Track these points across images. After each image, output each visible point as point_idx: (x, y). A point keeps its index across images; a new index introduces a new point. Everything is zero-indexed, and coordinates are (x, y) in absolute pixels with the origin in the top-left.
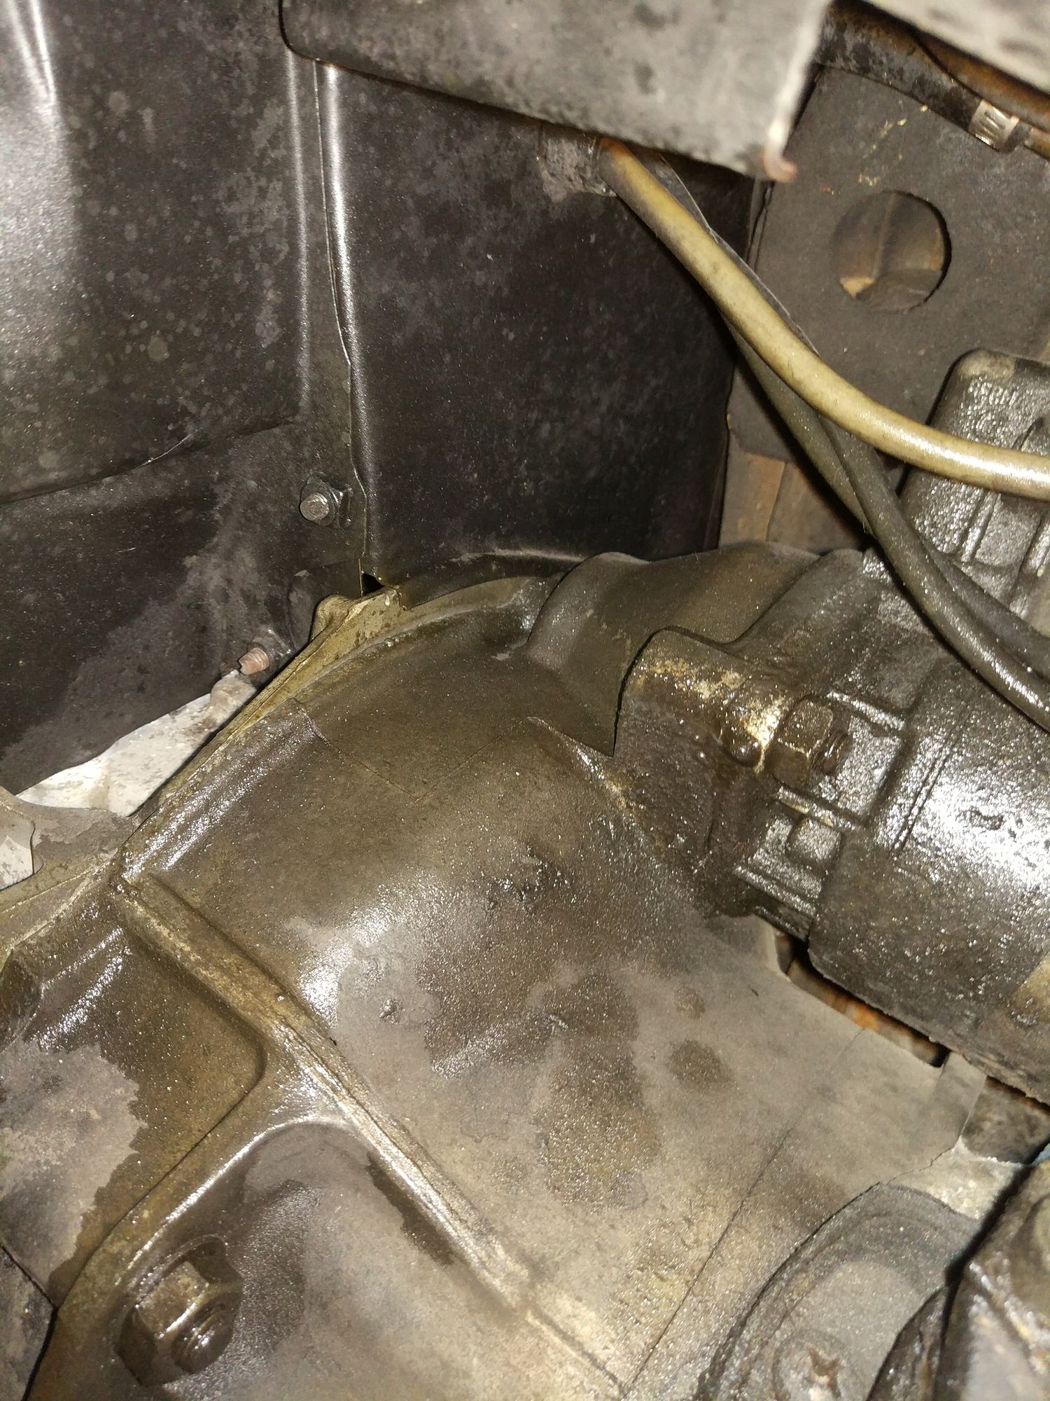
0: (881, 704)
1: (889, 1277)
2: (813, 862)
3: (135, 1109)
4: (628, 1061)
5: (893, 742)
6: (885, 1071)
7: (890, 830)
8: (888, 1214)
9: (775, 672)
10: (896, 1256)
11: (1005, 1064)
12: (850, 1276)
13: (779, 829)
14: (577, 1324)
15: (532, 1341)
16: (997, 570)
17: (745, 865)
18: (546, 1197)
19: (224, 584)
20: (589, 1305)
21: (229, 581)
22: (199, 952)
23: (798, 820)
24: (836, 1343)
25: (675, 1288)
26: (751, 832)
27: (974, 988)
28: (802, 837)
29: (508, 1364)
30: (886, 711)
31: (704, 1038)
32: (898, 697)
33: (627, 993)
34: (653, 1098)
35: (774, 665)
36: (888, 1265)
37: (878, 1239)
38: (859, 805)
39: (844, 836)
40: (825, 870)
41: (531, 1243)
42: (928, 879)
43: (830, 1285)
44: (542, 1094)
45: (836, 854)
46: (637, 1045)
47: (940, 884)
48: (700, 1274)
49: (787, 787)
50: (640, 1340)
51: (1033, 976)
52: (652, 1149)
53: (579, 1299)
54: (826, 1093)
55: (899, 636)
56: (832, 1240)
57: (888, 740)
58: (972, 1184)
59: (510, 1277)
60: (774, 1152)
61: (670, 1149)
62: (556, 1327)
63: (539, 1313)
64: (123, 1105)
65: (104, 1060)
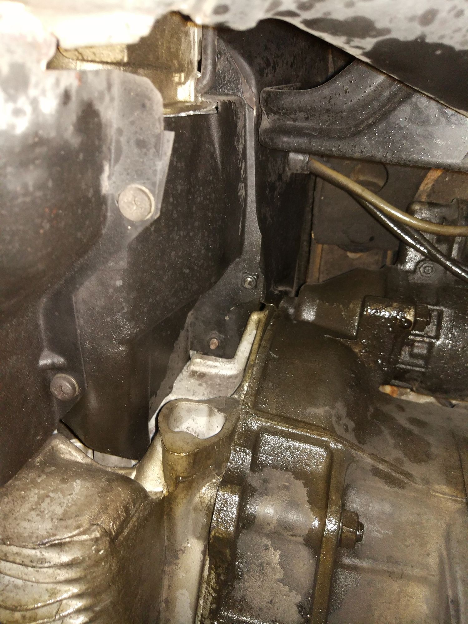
2: (420, 355)
3: (296, 478)
4: (401, 426)
9: (406, 300)
13: (405, 350)
14: (443, 489)
15: (436, 499)
17: (399, 363)
18: (412, 465)
20: (443, 484)
23: (412, 345)
28: (415, 349)
29: (434, 507)
31: (411, 415)
34: (416, 432)
38: (432, 334)
44: (390, 441)
45: (429, 350)
46: (399, 422)
50: (460, 488)
52: (428, 445)
53: (440, 484)
59: (423, 484)
61: (432, 442)
62: (440, 493)
63: (434, 491)
64: (292, 479)
65: (274, 470)
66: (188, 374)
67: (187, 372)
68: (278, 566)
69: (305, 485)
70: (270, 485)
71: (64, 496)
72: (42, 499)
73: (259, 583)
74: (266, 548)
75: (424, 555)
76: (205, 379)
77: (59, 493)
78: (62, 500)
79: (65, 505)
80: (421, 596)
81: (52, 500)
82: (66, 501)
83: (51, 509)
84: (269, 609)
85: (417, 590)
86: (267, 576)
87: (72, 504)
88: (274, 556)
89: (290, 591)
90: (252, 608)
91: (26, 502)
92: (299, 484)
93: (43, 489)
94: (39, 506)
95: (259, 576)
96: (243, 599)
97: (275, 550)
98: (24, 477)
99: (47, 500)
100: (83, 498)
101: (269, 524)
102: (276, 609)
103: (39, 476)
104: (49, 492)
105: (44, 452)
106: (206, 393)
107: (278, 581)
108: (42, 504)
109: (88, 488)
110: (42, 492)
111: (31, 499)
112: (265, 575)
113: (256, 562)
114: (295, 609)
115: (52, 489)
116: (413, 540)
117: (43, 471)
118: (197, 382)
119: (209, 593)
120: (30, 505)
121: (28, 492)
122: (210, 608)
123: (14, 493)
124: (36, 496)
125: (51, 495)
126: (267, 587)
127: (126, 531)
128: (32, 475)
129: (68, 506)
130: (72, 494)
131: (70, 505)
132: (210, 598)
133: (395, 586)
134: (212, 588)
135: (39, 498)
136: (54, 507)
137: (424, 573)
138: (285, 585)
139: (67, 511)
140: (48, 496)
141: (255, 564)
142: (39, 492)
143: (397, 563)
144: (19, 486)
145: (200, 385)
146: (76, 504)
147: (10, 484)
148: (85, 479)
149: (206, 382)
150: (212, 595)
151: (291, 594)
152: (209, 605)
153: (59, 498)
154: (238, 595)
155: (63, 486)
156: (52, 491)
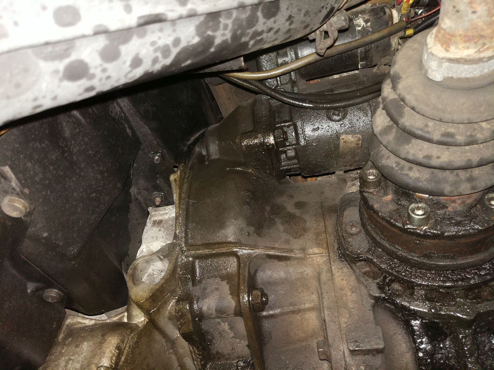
0: (285, 122)
1: (352, 208)
2: (293, 157)
3: (222, 280)
4: (289, 213)
5: (292, 127)
6: (328, 183)
7: (303, 142)
8: (345, 201)
9: (266, 129)
10: (351, 205)
11: (345, 166)
12: (346, 213)
13: (283, 156)
14: (315, 251)
15: (310, 259)
16: (287, 83)
17: (282, 167)
18: (295, 240)
19: (138, 191)
20: (314, 248)
21: (139, 189)
22: (210, 249)
23: (285, 152)
24: (351, 222)
25: (324, 236)
26: (279, 160)
27: (332, 157)
28: (288, 154)
29: (310, 265)
30: (287, 122)
31: (297, 200)
32: (287, 118)
33: (279, 204)
34: (298, 214)
35: (264, 128)
36: (350, 207)
37: (346, 205)
38: (294, 142)
39: (295, 149)
40: (296, 157)
41: (298, 247)
42: (313, 145)
43: (345, 216)
44: (281, 228)
45: (296, 153)
46: (288, 210)
47: (316, 145)
48: (325, 232)
49: (280, 148)
50: (325, 246)
51: (340, 149)
52: (305, 221)
53: (312, 248)
54: (322, 193)
55: (278, 107)
56: (340, 210)
57: (291, 127)
58: (353, 187)
59: (300, 253)
60: (322, 207)
61: (307, 219)
62: (312, 254)
63: (308, 255)
64: (220, 282)
65: (209, 279)
66: (151, 224)
67: (150, 223)
68: (229, 331)
69: (228, 283)
70: (207, 291)
71: (79, 356)
72: (67, 362)
73: (222, 343)
74: (219, 323)
75: (310, 295)
76: (162, 225)
77: (76, 355)
78: (79, 359)
79: (81, 361)
80: (314, 317)
81: (73, 360)
82: (81, 359)
83: (74, 366)
84: (233, 353)
85: (311, 315)
86: (225, 337)
87: (84, 359)
88: (225, 326)
89: (241, 340)
90: (224, 356)
91: (60, 368)
92: (224, 283)
93: (67, 356)
94: (67, 367)
95: (221, 339)
96: (217, 353)
97: (224, 323)
98: (55, 352)
99: (71, 362)
100: (89, 353)
101: (212, 314)
102: (237, 352)
103: (63, 348)
104: (70, 356)
105: (63, 330)
106: (164, 236)
107: (233, 338)
108: (68, 366)
109: (91, 346)
110: (67, 358)
111: (61, 365)
112: (224, 337)
113: (216, 332)
114: (246, 349)
115: (71, 354)
116: (302, 288)
117: (64, 344)
118: (158, 229)
119: (197, 358)
120: (62, 368)
121: (59, 361)
122: (201, 364)
123: (52, 365)
124: (64, 361)
125: (72, 358)
126: (227, 343)
127: (123, 359)
128: (59, 349)
129: (82, 362)
130: (83, 353)
131: (83, 360)
132: (199, 360)
133: (298, 317)
134: (197, 354)
135: (66, 363)
136: (75, 365)
137: (312, 305)
138: (236, 338)
139: (82, 365)
140: (70, 359)
141: (216, 334)
142: (65, 359)
143: (295, 305)
144: (53, 359)
145: (160, 230)
146: (86, 359)
147: (49, 359)
148: (89, 341)
149: (163, 227)
150: (199, 358)
151: (241, 342)
152: (200, 363)
153: (77, 358)
154: (214, 352)
155: (77, 350)
156: (72, 355)
